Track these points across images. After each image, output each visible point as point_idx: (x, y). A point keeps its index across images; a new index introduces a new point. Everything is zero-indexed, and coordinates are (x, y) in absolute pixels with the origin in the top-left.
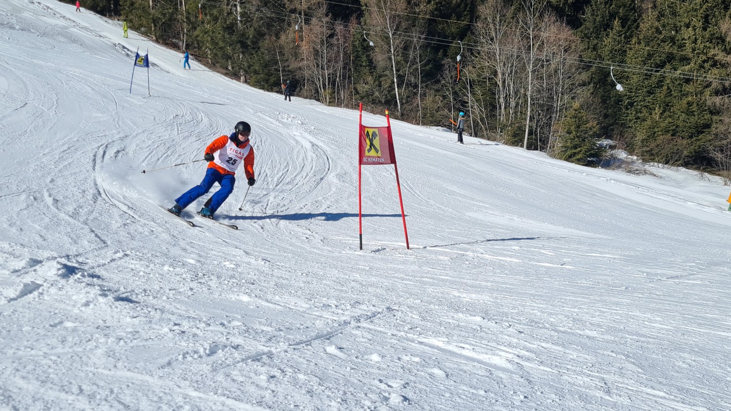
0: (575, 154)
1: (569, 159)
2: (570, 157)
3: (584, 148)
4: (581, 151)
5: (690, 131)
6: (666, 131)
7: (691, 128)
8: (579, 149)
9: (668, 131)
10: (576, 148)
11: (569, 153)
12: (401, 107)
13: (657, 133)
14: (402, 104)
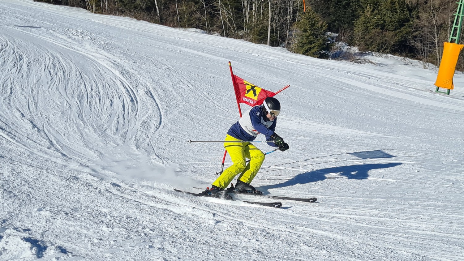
0: (310, 49)
1: (306, 53)
2: (307, 51)
3: (317, 44)
4: (315, 46)
5: (394, 25)
6: (376, 26)
7: (395, 22)
8: (314, 45)
9: (378, 25)
10: (311, 44)
11: (305, 48)
12: (160, 12)
13: (369, 28)
14: (160, 10)
